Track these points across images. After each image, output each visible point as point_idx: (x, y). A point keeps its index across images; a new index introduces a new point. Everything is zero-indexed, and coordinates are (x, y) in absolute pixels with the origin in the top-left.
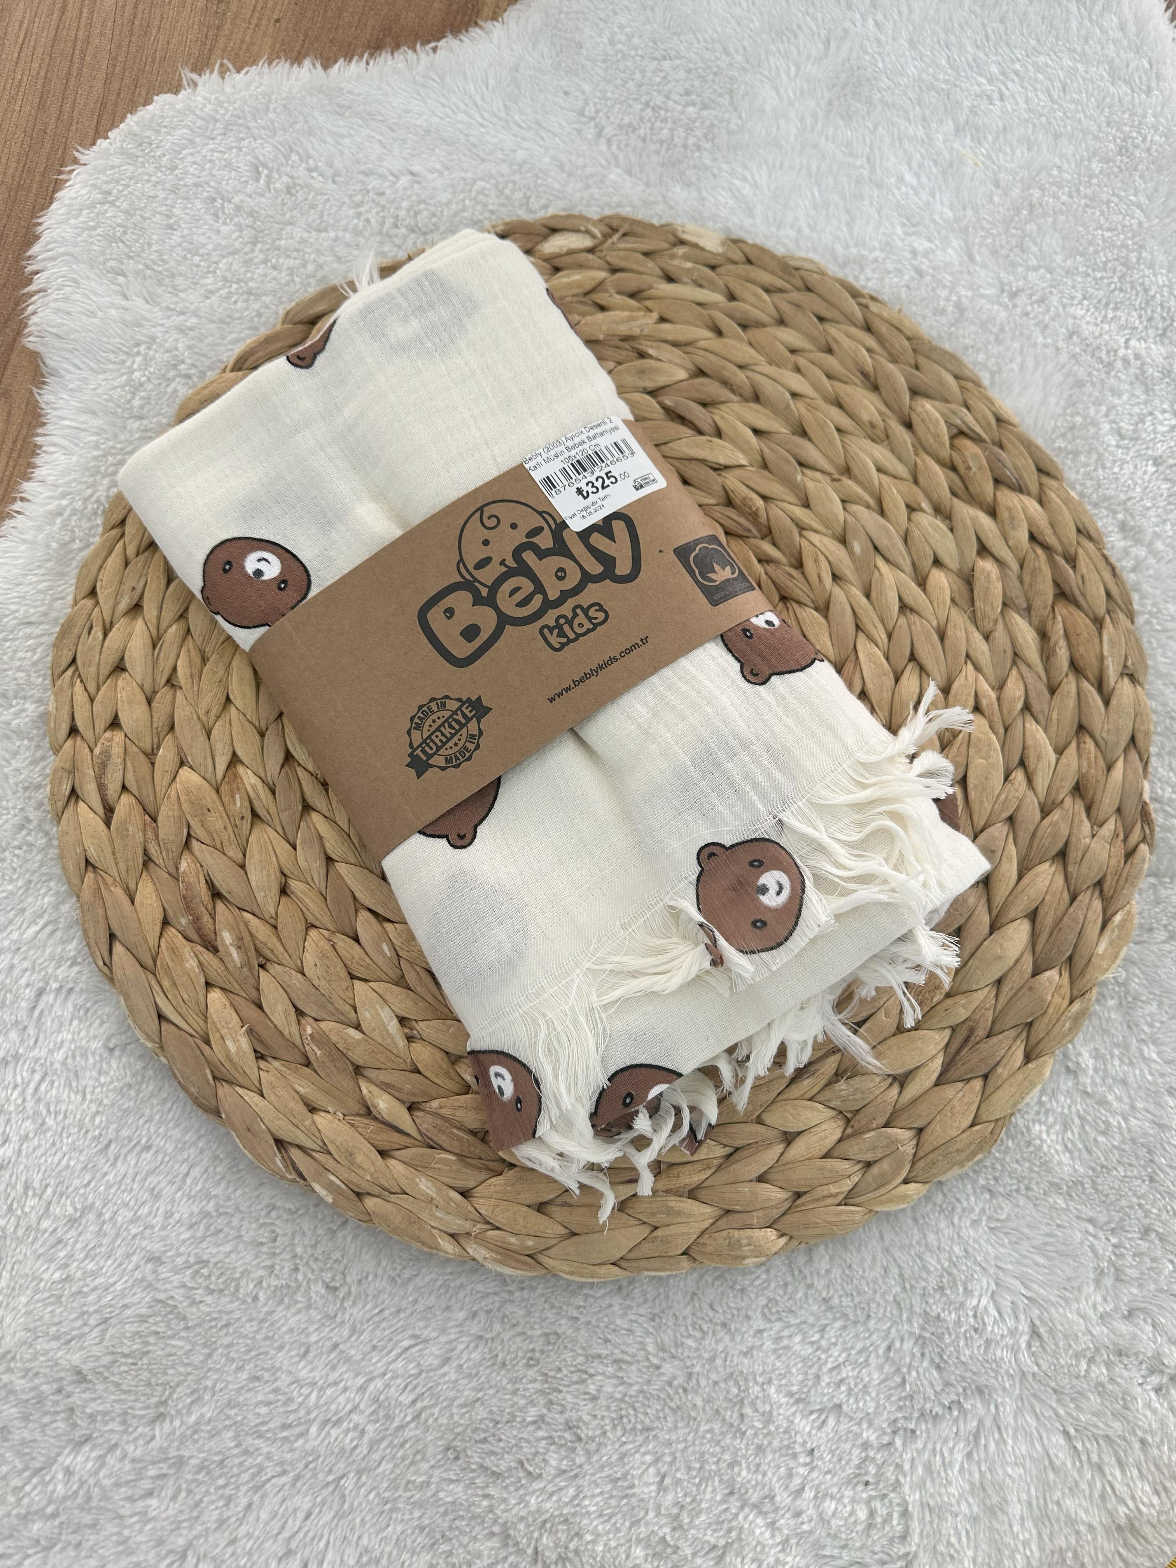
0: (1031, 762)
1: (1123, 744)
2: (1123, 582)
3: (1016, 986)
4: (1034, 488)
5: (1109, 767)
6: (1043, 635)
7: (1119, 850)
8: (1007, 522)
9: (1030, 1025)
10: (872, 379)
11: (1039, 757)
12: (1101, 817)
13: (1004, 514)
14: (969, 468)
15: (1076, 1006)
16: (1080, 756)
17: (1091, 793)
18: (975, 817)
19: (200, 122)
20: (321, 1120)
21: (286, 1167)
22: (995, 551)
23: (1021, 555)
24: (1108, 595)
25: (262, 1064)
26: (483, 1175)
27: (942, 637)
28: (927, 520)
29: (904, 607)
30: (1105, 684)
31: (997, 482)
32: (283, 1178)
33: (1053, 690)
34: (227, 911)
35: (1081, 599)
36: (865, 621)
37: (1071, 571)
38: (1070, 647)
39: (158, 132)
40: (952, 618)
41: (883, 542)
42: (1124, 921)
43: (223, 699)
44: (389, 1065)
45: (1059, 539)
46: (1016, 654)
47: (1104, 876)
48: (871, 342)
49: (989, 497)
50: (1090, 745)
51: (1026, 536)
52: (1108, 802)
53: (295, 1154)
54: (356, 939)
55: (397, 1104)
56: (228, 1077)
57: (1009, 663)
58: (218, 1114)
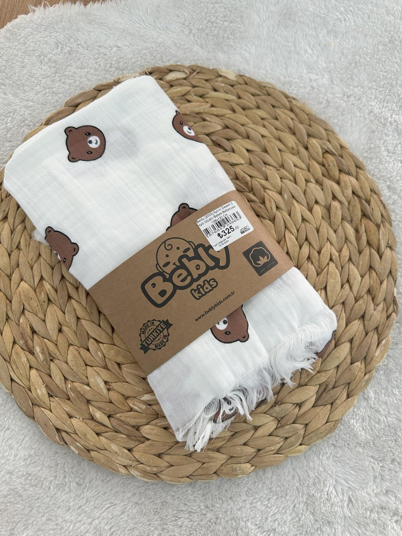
0: (351, 281)
1: (387, 274)
2: (387, 211)
3: (344, 368)
4: (354, 174)
5: (381, 283)
6: (357, 231)
7: (384, 315)
8: (344, 187)
9: (349, 383)
10: (293, 130)
11: (355, 279)
12: (378, 302)
13: (342, 184)
14: (329, 166)
15: (367, 376)
16: (370, 278)
17: (374, 293)
18: (330, 303)
19: (35, 26)
20: (74, 421)
21: (60, 440)
22: (339, 198)
23: (349, 200)
24: (382, 215)
25: (51, 399)
26: (137, 443)
27: (318, 231)
28: (313, 186)
29: (303, 220)
30: (380, 250)
31: (340, 171)
32: (59, 443)
33: (360, 253)
34: (38, 339)
35: (372, 217)
36: (289, 225)
37: (368, 206)
38: (367, 236)
39: (19, 29)
40: (322, 225)
41: (295, 195)
42: (386, 343)
43: (38, 255)
44: (101, 400)
45: (364, 194)
46: (346, 238)
47: (379, 325)
48: (293, 116)
49: (337, 177)
50: (374, 274)
51: (351, 192)
52: (380, 296)
53: (64, 434)
54: (88, 350)
55: (103, 415)
56: (38, 404)
57: (343, 242)
58: (34, 418)
